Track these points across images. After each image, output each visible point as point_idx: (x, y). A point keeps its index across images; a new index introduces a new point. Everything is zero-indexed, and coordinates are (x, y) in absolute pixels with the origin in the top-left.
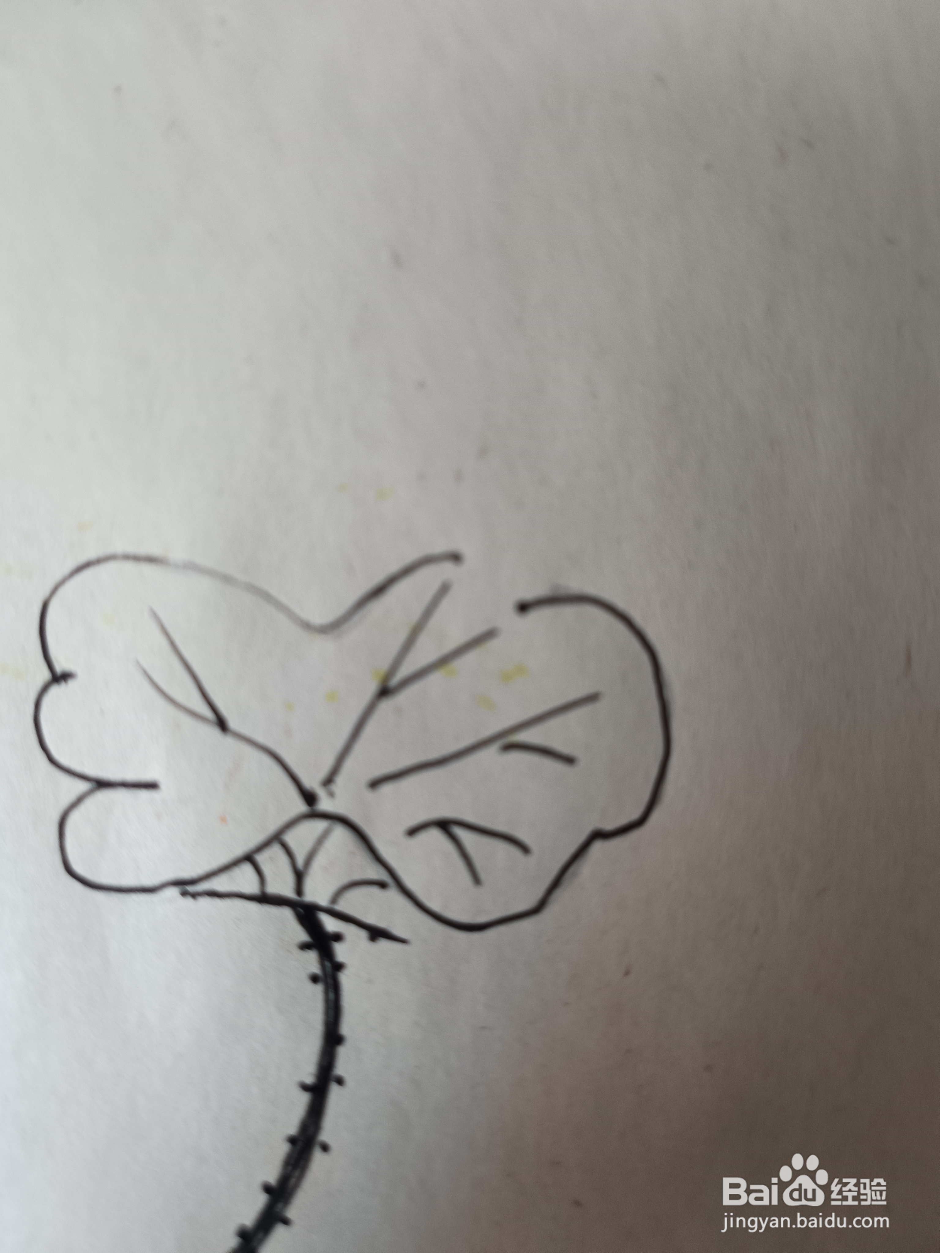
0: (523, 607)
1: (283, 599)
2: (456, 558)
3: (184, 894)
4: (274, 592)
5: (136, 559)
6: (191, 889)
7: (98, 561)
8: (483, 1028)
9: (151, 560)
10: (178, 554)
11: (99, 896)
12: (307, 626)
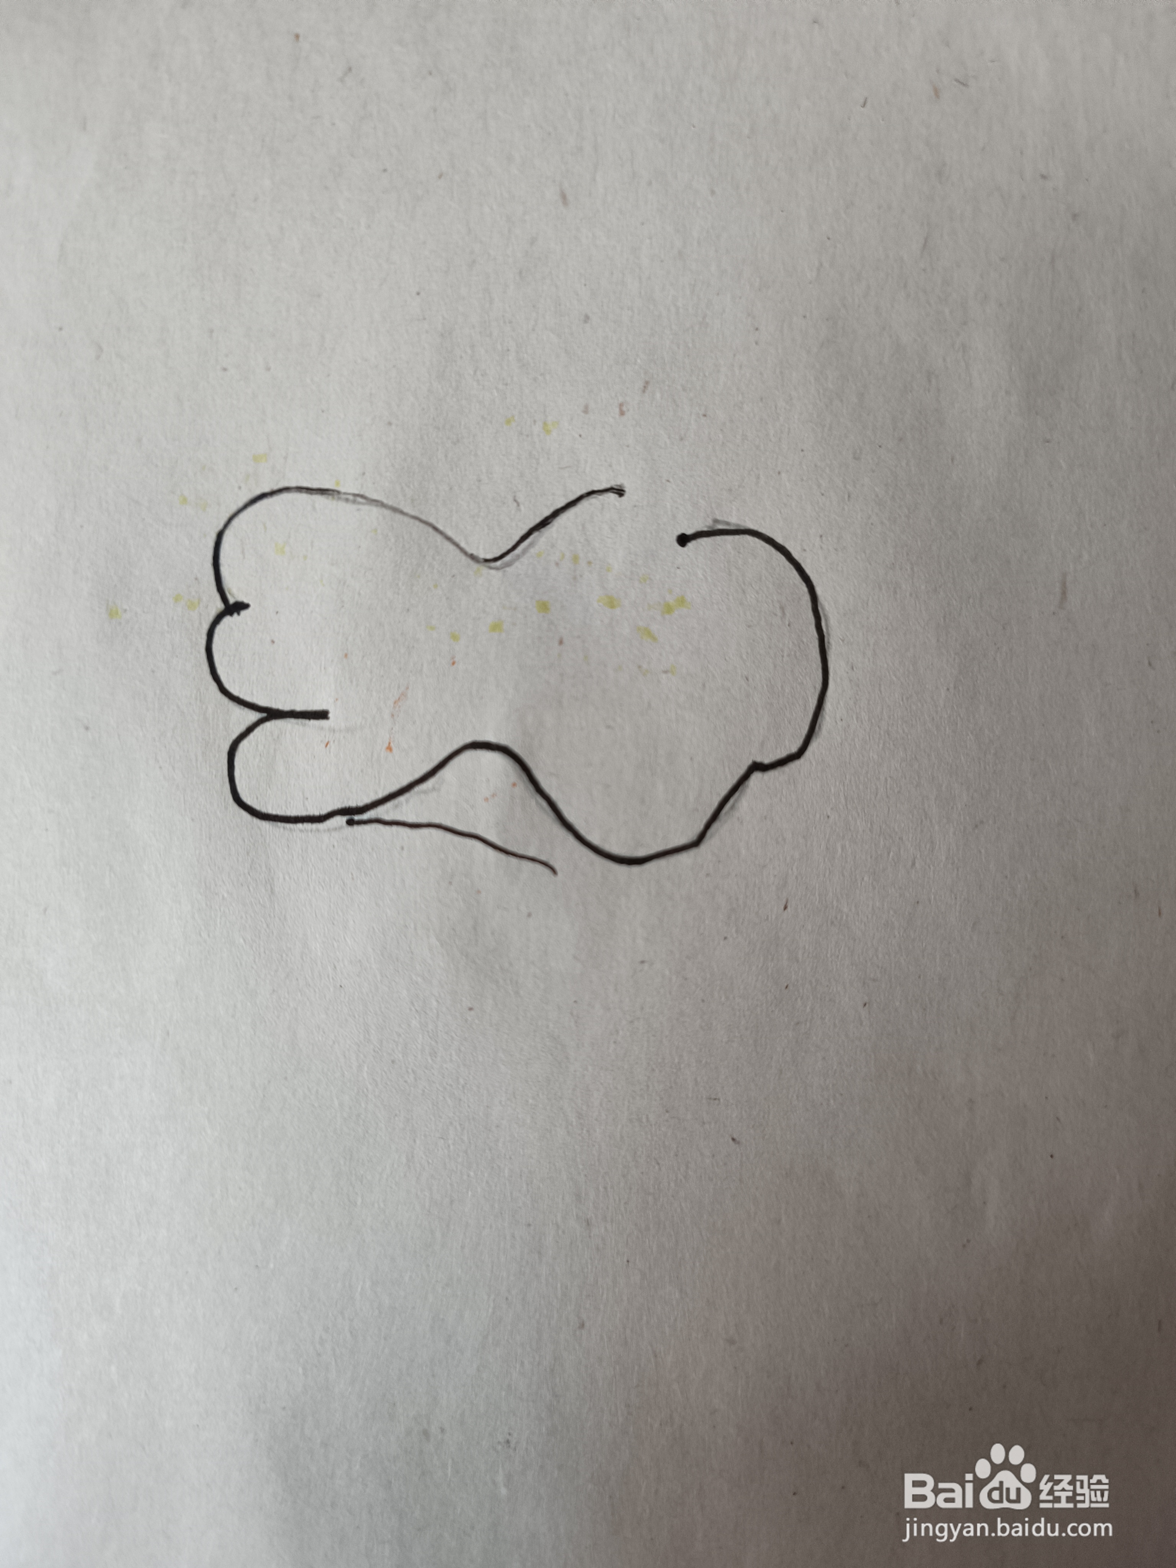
0: (683, 540)
1: (450, 533)
2: (620, 492)
3: (350, 823)
4: (440, 527)
5: (309, 490)
6: (357, 818)
7: (272, 493)
8: (642, 962)
9: (322, 491)
10: (348, 487)
11: (266, 825)
12: (473, 557)
